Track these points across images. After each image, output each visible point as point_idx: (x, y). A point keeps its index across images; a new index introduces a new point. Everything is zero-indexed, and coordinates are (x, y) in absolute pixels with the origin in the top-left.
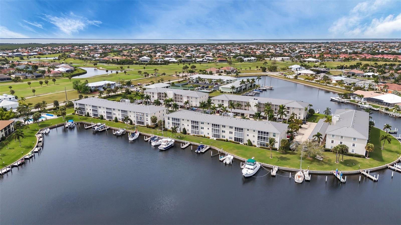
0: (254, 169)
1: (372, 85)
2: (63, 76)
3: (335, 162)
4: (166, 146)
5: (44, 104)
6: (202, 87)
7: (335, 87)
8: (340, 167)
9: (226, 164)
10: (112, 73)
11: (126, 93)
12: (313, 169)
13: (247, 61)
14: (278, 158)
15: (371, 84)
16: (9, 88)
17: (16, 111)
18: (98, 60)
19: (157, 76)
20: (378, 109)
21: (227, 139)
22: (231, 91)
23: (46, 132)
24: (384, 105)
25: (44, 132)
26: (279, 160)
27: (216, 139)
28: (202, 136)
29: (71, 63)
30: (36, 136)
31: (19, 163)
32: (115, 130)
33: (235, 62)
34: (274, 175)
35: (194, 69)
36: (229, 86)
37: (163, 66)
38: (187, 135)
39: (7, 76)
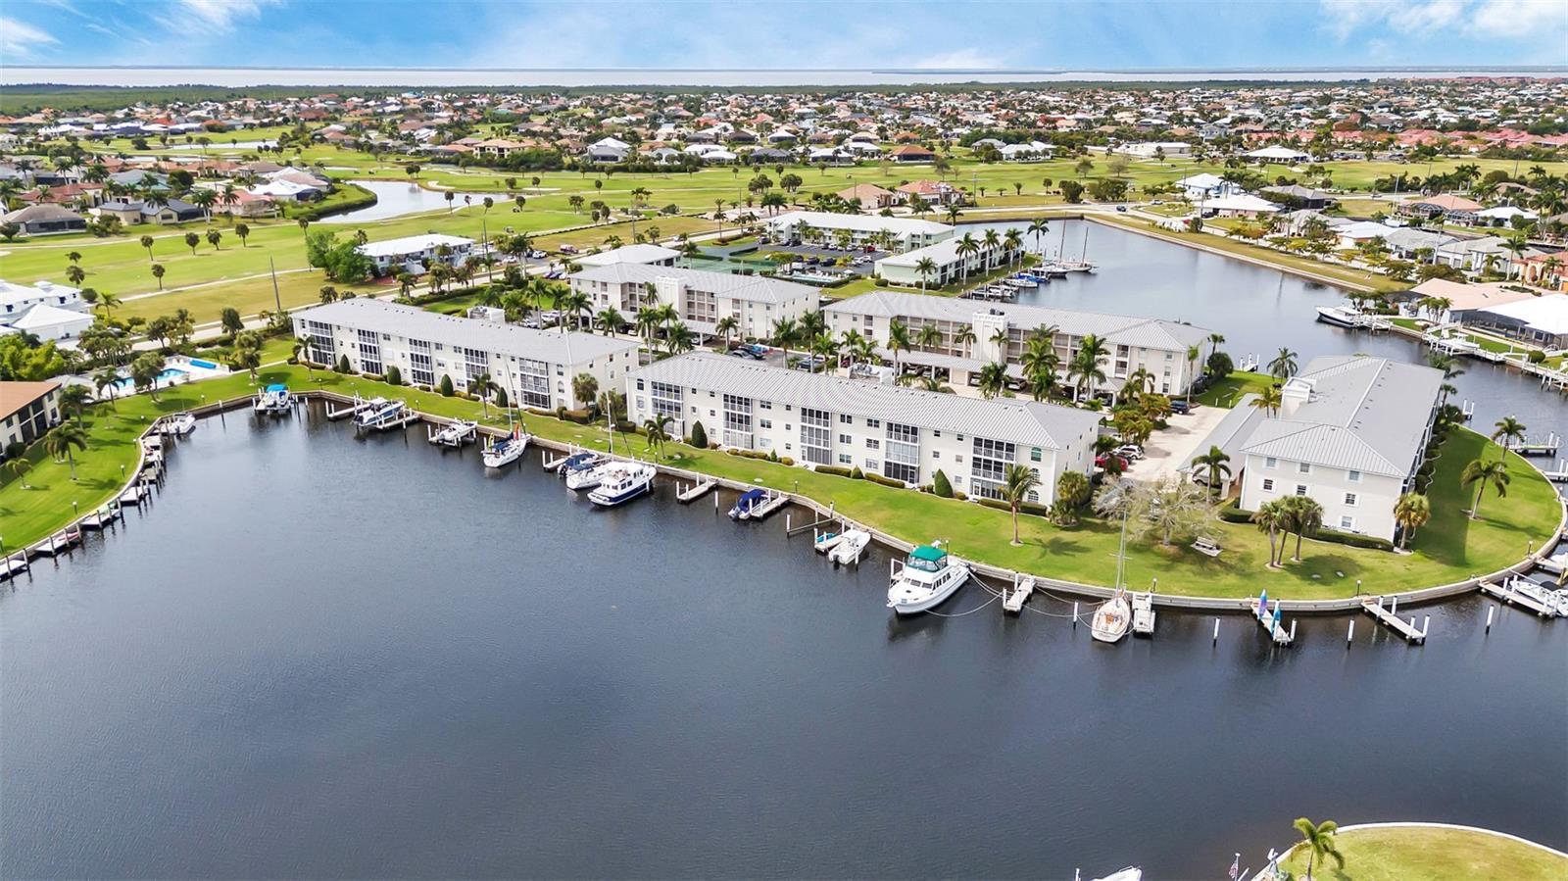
0: (938, 583)
1: (1499, 258)
2: (283, 213)
3: (1268, 565)
4: (621, 492)
5: (183, 322)
6: (812, 263)
7: (1350, 265)
8: (1281, 585)
9: (837, 563)
10: (471, 204)
11: (506, 284)
12: (1175, 589)
13: (1013, 156)
14: (1044, 546)
15: (1494, 255)
16: (68, 258)
17: (78, 346)
18: (429, 152)
19: (643, 216)
20: (1501, 357)
21: (857, 469)
22: (919, 277)
23: (178, 430)
24: (1527, 340)
25: (172, 428)
26: (1043, 555)
27: (818, 470)
28: (765, 457)
29: (320, 165)
30: (141, 441)
31: (58, 544)
32: (434, 426)
33: (964, 160)
34: (1015, 609)
35: (794, 191)
36: (913, 258)
37: (675, 179)
38: (708, 449)
39: (69, 214)
